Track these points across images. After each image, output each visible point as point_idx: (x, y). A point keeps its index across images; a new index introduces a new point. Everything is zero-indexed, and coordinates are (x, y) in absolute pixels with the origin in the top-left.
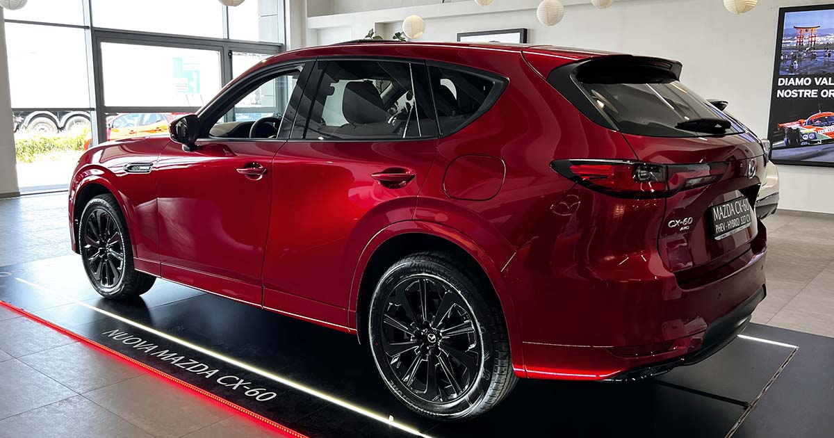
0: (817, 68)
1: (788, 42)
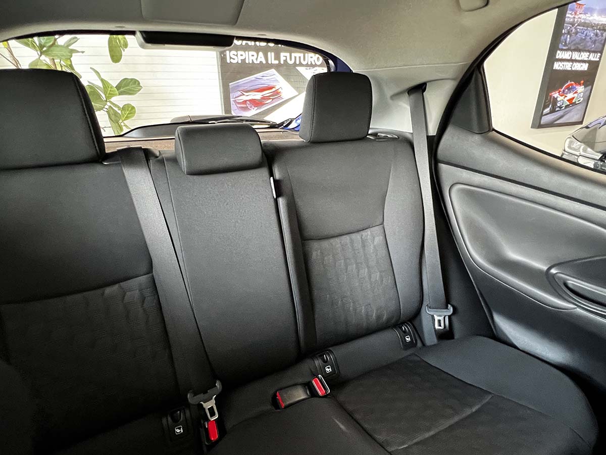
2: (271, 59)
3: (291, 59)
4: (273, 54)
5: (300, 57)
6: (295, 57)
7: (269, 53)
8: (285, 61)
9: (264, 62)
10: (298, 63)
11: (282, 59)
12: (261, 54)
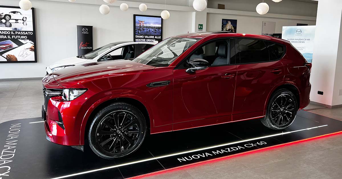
0: (145, 33)
1: (137, 25)
2: (9, 37)
3: (16, 37)
4: (9, 36)
5: (19, 37)
6: (17, 37)
7: (8, 36)
8: (14, 38)
9: (6, 38)
10: (18, 38)
11: (13, 37)
12: (5, 36)
